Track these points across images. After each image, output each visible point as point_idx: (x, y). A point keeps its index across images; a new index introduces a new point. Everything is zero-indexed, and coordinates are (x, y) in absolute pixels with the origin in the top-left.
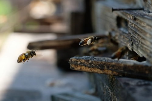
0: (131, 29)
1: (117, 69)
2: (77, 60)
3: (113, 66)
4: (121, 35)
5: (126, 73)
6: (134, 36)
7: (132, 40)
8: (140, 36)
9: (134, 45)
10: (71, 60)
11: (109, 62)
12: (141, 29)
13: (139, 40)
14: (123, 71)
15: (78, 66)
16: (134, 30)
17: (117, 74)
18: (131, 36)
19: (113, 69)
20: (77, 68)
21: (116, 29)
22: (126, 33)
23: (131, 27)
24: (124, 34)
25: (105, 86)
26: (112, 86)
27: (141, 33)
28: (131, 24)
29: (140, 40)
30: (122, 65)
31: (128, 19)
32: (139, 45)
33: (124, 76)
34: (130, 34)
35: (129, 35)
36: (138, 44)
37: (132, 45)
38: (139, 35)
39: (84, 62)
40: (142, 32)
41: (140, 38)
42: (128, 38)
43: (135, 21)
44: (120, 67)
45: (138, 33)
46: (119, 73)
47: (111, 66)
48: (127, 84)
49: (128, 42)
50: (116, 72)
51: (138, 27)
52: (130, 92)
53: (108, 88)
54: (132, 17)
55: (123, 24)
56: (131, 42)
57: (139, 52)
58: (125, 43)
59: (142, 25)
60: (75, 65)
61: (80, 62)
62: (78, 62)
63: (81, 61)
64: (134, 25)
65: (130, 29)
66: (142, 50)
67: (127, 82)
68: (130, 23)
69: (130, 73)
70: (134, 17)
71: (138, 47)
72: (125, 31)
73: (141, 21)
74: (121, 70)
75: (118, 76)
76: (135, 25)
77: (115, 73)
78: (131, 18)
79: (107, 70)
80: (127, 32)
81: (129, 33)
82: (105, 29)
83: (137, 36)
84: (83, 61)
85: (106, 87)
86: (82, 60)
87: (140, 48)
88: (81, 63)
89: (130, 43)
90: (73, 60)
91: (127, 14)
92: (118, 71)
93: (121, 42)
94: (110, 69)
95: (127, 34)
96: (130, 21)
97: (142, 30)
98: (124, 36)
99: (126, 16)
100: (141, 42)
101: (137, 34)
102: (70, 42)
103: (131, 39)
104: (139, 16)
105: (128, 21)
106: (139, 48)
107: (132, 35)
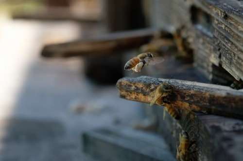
0: (218, 31)
1: (198, 102)
2: (131, 83)
3: (192, 96)
4: (198, 37)
5: (213, 107)
6: (225, 44)
7: (219, 50)
8: (236, 47)
9: (224, 58)
10: (120, 83)
11: (185, 89)
12: (237, 35)
13: (233, 53)
14: (208, 104)
15: (131, 93)
16: (224, 33)
17: (197, 109)
18: (218, 42)
19: (192, 101)
20: (130, 96)
21: (189, 25)
22: (208, 36)
23: (218, 29)
24: (205, 37)
25: (174, 124)
26: (188, 126)
27: (238, 41)
28: (219, 23)
29: (235, 52)
30: (207, 95)
31: (213, 15)
32: (234, 61)
33: (210, 112)
34: (217, 39)
35: (215, 40)
36: (231, 59)
37: (220, 57)
38: (232, 44)
39: (142, 88)
40: (239, 39)
41: (236, 50)
42: (211, 45)
43: (226, 19)
44: (203, 99)
45: (231, 40)
46: (201, 107)
47: (187, 96)
48: (217, 129)
49: (212, 51)
50: (196, 105)
51: (231, 30)
52: (225, 145)
53: (181, 128)
54: (220, 12)
55: (202, 19)
56: (218, 53)
57: (233, 71)
58: (207, 51)
59: (240, 29)
60: (127, 91)
61: (135, 87)
62: (131, 86)
63: (136, 85)
64: (223, 26)
65: (216, 30)
66: (238, 69)
67: (216, 124)
68: (216, 22)
69: (220, 109)
70: (225, 13)
71: (231, 63)
72: (205, 31)
73: (237, 22)
74: (205, 104)
75: (200, 113)
76: (226, 26)
77: (194, 106)
78: (217, 14)
79: (182, 101)
80: (211, 35)
81: (214, 37)
82: (168, 21)
83: (230, 45)
84: (140, 86)
85: (176, 125)
86: (139, 84)
87: (235, 65)
88: (137, 89)
89: (216, 53)
90: (123, 84)
91: (211, 5)
92: (200, 105)
93: (199, 49)
94: (187, 101)
95: (211, 38)
96: (217, 18)
97: (239, 36)
98: (204, 40)
99: (209, 9)
100: (236, 56)
101: (229, 41)
102: (112, 45)
103: (218, 48)
104: (234, 14)
105: (213, 17)
106: (233, 65)
107: (220, 42)
